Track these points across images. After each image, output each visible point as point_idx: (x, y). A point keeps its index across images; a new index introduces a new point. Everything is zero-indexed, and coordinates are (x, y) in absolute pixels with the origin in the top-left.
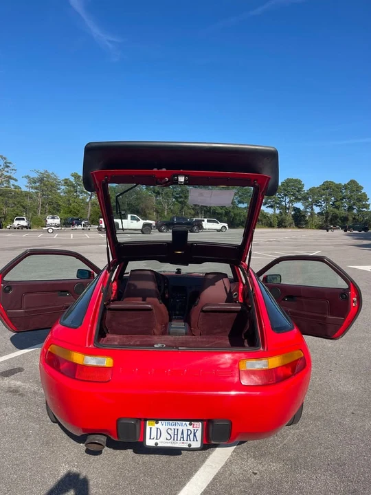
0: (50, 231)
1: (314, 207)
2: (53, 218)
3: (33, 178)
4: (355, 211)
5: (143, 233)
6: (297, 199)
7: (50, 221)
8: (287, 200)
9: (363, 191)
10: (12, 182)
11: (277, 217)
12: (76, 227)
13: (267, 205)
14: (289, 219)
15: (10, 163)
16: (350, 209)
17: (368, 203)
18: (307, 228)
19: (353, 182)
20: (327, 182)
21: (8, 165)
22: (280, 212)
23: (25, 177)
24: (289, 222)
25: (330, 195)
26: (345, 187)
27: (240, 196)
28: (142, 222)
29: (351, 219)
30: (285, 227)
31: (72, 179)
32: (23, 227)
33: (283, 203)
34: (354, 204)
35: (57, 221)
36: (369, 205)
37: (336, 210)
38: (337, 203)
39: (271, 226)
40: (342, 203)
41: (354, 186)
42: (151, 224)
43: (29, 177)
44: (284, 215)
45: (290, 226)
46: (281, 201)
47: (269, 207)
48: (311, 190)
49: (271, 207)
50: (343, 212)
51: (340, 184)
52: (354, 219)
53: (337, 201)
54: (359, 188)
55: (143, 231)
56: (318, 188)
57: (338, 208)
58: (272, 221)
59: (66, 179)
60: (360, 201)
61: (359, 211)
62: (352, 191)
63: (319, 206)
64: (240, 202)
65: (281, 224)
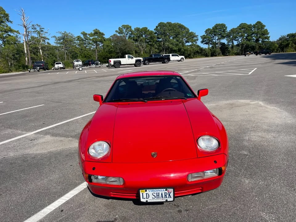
0: (81, 69)
1: (234, 41)
2: (77, 61)
3: (58, 37)
4: (260, 42)
5: (136, 66)
6: (223, 37)
7: (76, 63)
8: (217, 38)
9: (265, 28)
10: (47, 41)
11: (210, 50)
12: (92, 66)
13: (204, 43)
14: (218, 50)
15: (43, 28)
16: (257, 40)
17: (268, 36)
18: (229, 55)
19: (259, 23)
20: (242, 24)
21: (42, 30)
22: (212, 46)
23: (53, 37)
24: (218, 53)
25: (244, 32)
26: (254, 26)
27: (187, 38)
28: (135, 59)
29: (257, 47)
30: (216, 56)
31: (82, 36)
32: (61, 68)
33: (214, 41)
34: (260, 37)
35: (80, 63)
36: (269, 37)
37: (248, 42)
38: (249, 37)
39: (206, 56)
40: (252, 37)
41: (259, 25)
42: (141, 60)
43: (56, 37)
44: (215, 48)
45: (219, 55)
46: (213, 39)
47: (205, 43)
48: (232, 30)
49: (206, 43)
50: (253, 43)
51: (251, 25)
52: (260, 47)
53: (249, 36)
54: (263, 26)
55: (135, 65)
56: (236, 28)
57: (249, 40)
58: (207, 52)
59: (78, 36)
60: (264, 35)
61: (263, 42)
62: (258, 29)
63: (237, 40)
64: (187, 42)
65: (213, 54)
